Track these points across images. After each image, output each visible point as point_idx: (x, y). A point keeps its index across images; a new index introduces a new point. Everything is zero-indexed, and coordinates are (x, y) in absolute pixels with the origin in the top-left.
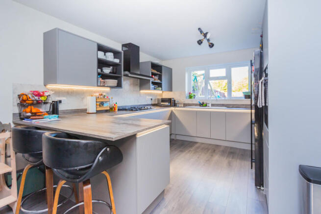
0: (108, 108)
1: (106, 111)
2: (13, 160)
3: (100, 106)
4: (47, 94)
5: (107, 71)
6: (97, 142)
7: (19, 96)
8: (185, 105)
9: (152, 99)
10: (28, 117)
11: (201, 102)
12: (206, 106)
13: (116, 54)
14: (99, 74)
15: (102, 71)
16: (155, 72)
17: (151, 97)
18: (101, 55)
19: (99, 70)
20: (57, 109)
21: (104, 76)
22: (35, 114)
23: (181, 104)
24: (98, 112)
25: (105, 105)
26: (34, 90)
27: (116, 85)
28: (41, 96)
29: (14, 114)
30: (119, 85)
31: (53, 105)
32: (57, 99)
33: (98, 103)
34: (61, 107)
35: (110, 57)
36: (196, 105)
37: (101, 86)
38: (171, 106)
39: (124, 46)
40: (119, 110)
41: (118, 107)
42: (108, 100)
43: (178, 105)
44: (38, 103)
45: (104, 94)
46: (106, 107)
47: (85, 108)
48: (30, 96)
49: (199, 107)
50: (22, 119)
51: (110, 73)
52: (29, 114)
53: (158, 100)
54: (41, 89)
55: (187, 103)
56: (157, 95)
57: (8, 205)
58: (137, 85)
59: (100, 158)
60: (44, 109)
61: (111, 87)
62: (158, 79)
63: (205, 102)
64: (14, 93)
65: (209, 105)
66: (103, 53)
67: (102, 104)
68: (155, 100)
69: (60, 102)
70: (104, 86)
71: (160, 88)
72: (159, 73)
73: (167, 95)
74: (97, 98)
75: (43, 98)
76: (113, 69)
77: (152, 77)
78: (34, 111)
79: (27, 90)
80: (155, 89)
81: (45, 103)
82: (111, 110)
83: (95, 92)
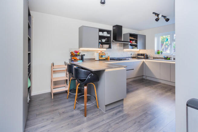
0: (105, 58)
1: (104, 60)
2: (68, 75)
3: (101, 57)
4: (79, 52)
5: (104, 41)
6: (88, 71)
7: (71, 53)
8: (154, 58)
9: (131, 54)
10: (73, 61)
11: (166, 57)
12: (170, 59)
13: (109, 32)
14: (99, 42)
15: (101, 41)
16: (133, 38)
17: (131, 53)
18: (101, 34)
19: (100, 41)
20: (83, 58)
21: (102, 43)
22: (75, 60)
23: (151, 57)
24: (99, 60)
25: (103, 57)
26: (75, 50)
27: (108, 47)
28: (77, 53)
29: (69, 59)
30: (110, 47)
31: (81, 56)
32: (83, 54)
33: (100, 56)
34: (85, 57)
35: (105, 34)
36: (162, 58)
37: (100, 48)
38: (144, 58)
39: (114, 27)
40: (110, 59)
41: (110, 58)
42: (105, 55)
43: (149, 58)
44: (77, 55)
45: (103, 52)
46: (104, 58)
47: (94, 58)
48: (74, 53)
49: (164, 60)
50: (71, 61)
51: (105, 41)
52: (73, 60)
53: (136, 54)
54: (77, 50)
55: (155, 57)
56: (135, 51)
57: (66, 91)
58: (122, 46)
59: (89, 77)
60: (78, 58)
61: (107, 48)
62: (135, 42)
63: (169, 57)
64: (69, 52)
65: (171, 59)
66: (102, 33)
67: (102, 56)
68: (134, 55)
69: (84, 55)
70: (102, 48)
71: (136, 48)
72: (135, 39)
73: (142, 52)
74: (99, 53)
75: (78, 54)
76: (107, 39)
77: (130, 42)
78: (75, 58)
79: (73, 51)
80: (132, 48)
81: (79, 55)
82: (106, 59)
83: (99, 51)
